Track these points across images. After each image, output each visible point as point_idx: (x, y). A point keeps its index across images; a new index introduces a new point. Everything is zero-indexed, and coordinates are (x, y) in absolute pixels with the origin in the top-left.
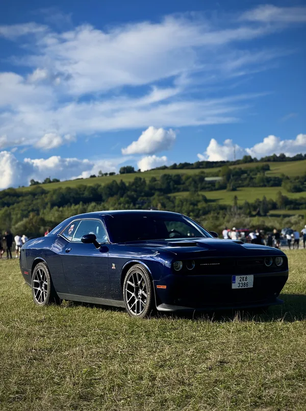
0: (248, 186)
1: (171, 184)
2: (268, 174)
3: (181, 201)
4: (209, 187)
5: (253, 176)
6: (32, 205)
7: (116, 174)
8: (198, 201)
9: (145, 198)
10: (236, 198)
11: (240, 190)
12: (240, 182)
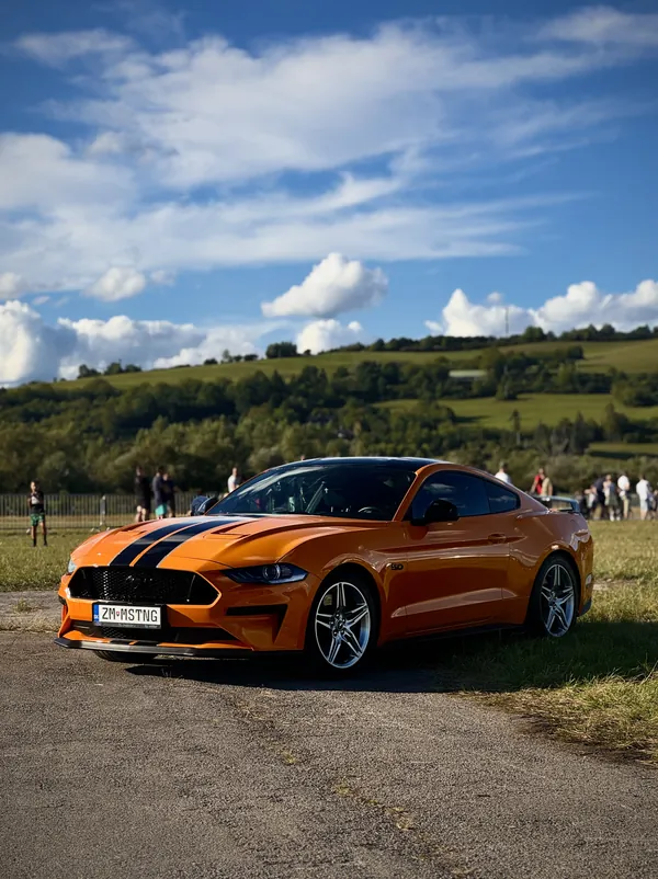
0: (540, 390)
1: (381, 381)
2: (581, 367)
3: (402, 419)
4: (458, 392)
5: (552, 371)
6: (88, 420)
7: (259, 358)
8: (438, 421)
9: (326, 410)
10: (516, 414)
11: (525, 400)
12: (524, 382)
